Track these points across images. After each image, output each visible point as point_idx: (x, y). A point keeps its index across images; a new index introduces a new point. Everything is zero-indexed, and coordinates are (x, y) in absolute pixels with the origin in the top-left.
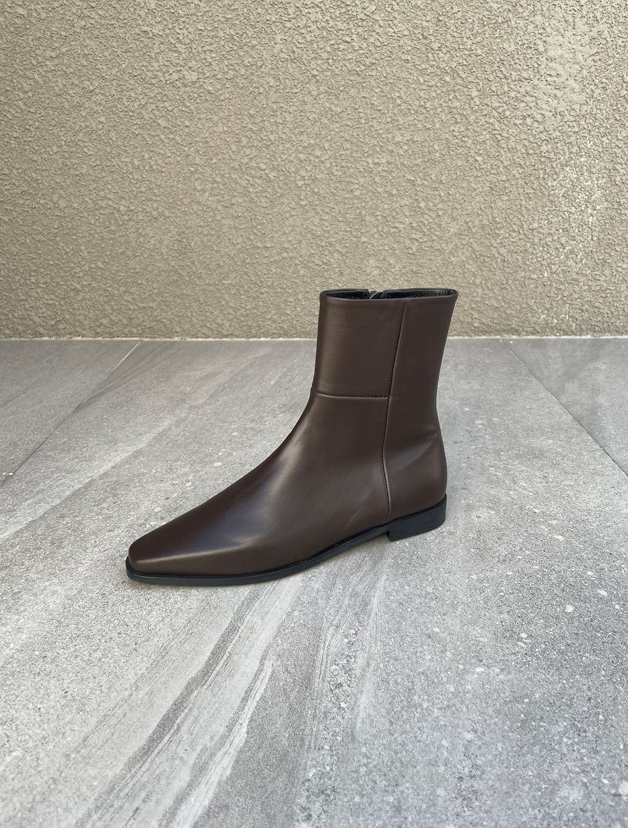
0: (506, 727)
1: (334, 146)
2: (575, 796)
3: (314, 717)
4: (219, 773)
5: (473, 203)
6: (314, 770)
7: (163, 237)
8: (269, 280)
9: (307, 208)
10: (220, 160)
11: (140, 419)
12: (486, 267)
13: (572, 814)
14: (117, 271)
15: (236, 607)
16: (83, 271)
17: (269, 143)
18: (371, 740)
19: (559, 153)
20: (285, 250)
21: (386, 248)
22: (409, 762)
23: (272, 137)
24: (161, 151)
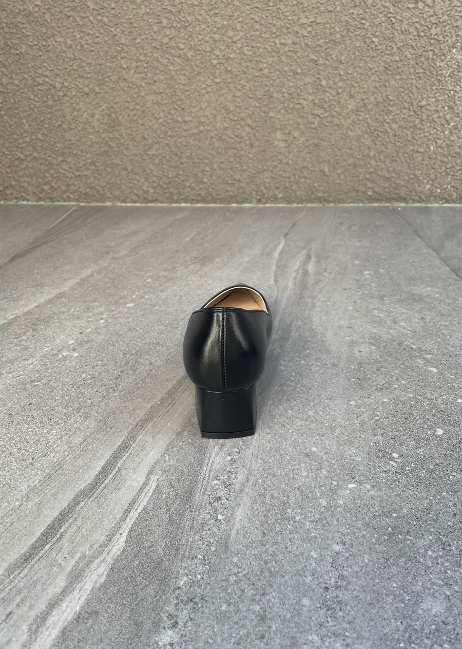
0: (374, 540)
1: (245, 27)
2: (438, 608)
3: (191, 528)
4: (94, 580)
5: (369, 81)
6: (186, 579)
7: (94, 111)
8: (188, 151)
9: (221, 85)
10: (143, 40)
11: (67, 267)
12: (379, 141)
13: (433, 627)
14: (55, 143)
15: (131, 427)
16: (25, 142)
17: (187, 24)
18: (243, 550)
19: (447, 36)
20: (202, 123)
21: (292, 122)
22: (278, 572)
23: (189, 18)
24: (91, 32)
